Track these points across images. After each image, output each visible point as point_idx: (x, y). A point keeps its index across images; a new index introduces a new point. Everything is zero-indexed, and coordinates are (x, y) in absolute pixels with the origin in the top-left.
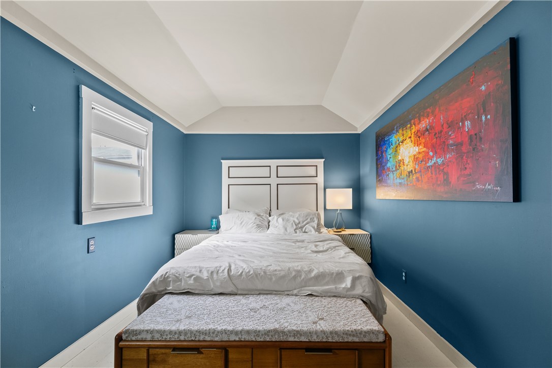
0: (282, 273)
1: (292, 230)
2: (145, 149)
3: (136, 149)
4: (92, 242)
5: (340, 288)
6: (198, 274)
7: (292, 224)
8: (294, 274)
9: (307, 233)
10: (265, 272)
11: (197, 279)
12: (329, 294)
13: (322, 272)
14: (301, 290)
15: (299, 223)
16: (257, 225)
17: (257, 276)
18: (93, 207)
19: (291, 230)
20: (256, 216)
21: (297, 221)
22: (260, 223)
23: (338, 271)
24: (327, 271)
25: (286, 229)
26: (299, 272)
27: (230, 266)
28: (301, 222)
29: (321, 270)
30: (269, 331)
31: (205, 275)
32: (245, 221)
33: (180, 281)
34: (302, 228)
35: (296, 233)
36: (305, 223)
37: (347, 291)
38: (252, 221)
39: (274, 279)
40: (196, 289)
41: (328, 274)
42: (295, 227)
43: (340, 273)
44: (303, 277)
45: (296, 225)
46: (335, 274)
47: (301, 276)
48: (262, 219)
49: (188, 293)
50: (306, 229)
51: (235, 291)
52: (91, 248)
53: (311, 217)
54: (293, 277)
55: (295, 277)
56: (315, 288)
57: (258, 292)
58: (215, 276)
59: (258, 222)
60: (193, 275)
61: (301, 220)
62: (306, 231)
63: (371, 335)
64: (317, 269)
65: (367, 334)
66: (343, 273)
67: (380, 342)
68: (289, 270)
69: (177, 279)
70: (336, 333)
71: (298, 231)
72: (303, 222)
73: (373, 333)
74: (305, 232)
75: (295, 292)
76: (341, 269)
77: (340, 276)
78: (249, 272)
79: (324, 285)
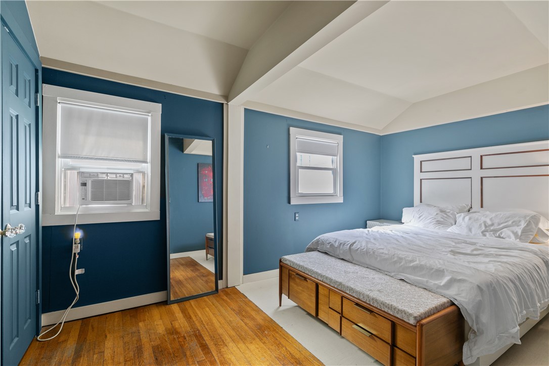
0: (387, 256)
1: (479, 232)
2: (337, 156)
3: (331, 157)
4: (297, 215)
5: (431, 282)
6: (333, 243)
7: (481, 225)
8: (396, 259)
9: (503, 238)
10: (374, 253)
11: (332, 246)
12: (420, 285)
13: (421, 265)
14: (398, 275)
15: (493, 225)
16: (437, 221)
17: (367, 253)
18: (297, 195)
19: (477, 231)
20: (438, 212)
21: (489, 222)
22: (442, 220)
23: (440, 268)
24: (428, 265)
25: (470, 230)
26: (401, 259)
27: (354, 243)
28: (496, 225)
29: (423, 263)
30: (337, 282)
31: (336, 245)
32: (424, 216)
33: (324, 245)
34: (495, 231)
35: (485, 235)
36: (502, 226)
37: (437, 288)
38: (432, 217)
39: (378, 259)
40: (331, 252)
41: (427, 268)
42: (483, 228)
43: (440, 271)
44: (402, 264)
45: (486, 226)
46: (434, 270)
47: (400, 263)
48: (445, 216)
49: (326, 253)
50: (501, 233)
51: (351, 260)
52: (297, 218)
53: (516, 219)
54: (394, 262)
55: (395, 262)
56: (408, 276)
57: (366, 266)
58: (341, 246)
59: (439, 219)
60: (330, 243)
61: (496, 221)
62: (502, 236)
63: (403, 314)
64: (419, 261)
65: (400, 312)
66: (444, 272)
67: (412, 325)
68: (394, 255)
69: (323, 243)
70: (376, 300)
71: (487, 234)
72: (499, 224)
73: (405, 313)
74: (499, 237)
75: (392, 274)
76: (444, 267)
77: (440, 273)
78: (363, 249)
79: (419, 276)
